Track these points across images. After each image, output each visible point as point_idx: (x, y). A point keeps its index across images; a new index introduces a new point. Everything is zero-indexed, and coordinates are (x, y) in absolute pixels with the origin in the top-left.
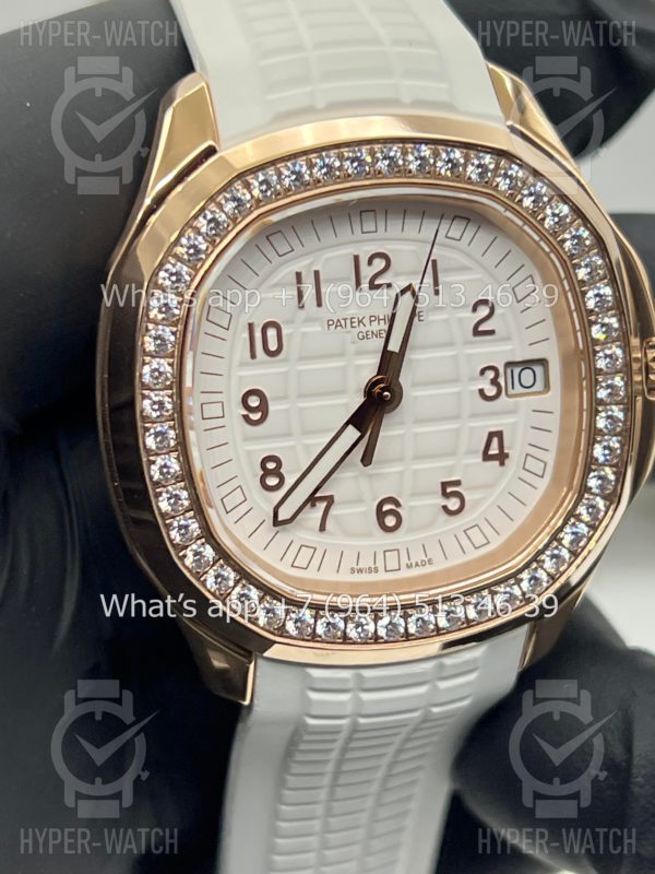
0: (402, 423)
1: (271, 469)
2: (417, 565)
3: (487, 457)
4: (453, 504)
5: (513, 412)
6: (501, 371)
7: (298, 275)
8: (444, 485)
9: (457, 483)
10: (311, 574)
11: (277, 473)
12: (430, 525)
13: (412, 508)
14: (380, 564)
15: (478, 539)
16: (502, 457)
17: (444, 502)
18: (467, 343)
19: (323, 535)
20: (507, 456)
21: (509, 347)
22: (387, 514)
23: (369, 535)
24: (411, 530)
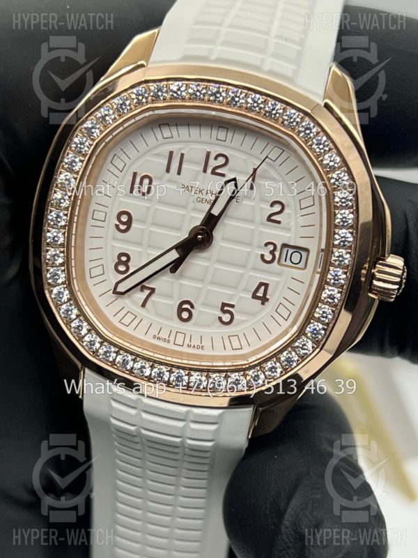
0: (209, 259)
1: (123, 260)
2: (194, 347)
3: (254, 296)
4: (226, 318)
5: (279, 274)
6: (279, 247)
7: (171, 153)
8: (224, 305)
9: (232, 306)
10: (129, 330)
11: (126, 263)
12: (209, 326)
13: (200, 312)
14: (172, 339)
15: (236, 344)
16: (264, 300)
17: (220, 314)
18: (262, 224)
19: (142, 309)
20: (267, 300)
21: (288, 235)
22: (185, 310)
23: (170, 319)
24: (196, 325)
